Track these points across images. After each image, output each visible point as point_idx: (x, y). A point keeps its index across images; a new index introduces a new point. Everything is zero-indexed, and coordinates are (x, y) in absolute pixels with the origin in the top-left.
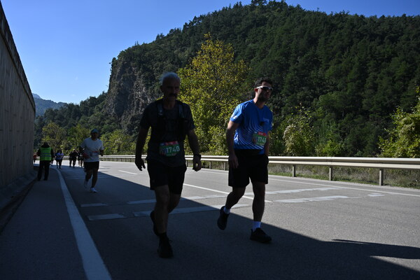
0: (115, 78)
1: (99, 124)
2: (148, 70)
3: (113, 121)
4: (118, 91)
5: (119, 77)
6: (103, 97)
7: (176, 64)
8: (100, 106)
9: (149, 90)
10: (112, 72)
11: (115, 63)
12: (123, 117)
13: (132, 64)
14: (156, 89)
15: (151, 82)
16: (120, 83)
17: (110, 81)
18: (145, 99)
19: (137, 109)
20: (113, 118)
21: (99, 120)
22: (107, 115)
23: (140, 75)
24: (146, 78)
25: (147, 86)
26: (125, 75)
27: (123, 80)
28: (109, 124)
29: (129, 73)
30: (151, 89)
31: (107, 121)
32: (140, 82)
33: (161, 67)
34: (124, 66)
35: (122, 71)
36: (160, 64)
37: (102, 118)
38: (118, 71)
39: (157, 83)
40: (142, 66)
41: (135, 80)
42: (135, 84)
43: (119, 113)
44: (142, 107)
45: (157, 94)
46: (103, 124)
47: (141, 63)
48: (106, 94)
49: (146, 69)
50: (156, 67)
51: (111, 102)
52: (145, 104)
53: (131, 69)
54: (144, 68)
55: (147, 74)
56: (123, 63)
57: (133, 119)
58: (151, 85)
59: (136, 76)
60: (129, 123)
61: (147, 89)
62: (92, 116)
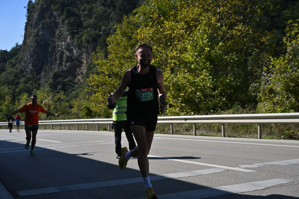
0: (31, 25)
1: (12, 83)
2: (74, 14)
3: (30, 79)
4: (36, 42)
5: (37, 24)
6: (17, 50)
7: (109, 6)
8: (13, 61)
9: (75, 40)
10: (29, 18)
11: (31, 8)
12: (43, 74)
13: (53, 7)
14: (83, 38)
15: (77, 29)
16: (38, 31)
17: (26, 29)
18: (71, 51)
19: (61, 64)
20: (30, 76)
21: (12, 78)
22: (22, 71)
23: (63, 21)
24: (71, 24)
25: (73, 35)
26: (45, 21)
27: (43, 28)
28: (26, 82)
29: (50, 18)
30: (78, 39)
31: (22, 80)
32: (64, 29)
33: (90, 10)
34: (43, 11)
35: (41, 17)
36: (88, 6)
37: (16, 76)
38: (36, 16)
39: (85, 31)
40: (65, 10)
41: (57, 27)
42: (57, 32)
43: (38, 69)
44: (67, 61)
45: (86, 45)
46: (18, 84)
47: (64, 5)
48: (21, 46)
49: (70, 14)
50: (84, 11)
51: (27, 56)
52: (71, 57)
53: (52, 14)
54: (69, 12)
55: (72, 19)
56: (42, 7)
57: (56, 76)
58: (77, 33)
59: (58, 23)
60: (51, 81)
61: (72, 38)
62: (4, 73)
